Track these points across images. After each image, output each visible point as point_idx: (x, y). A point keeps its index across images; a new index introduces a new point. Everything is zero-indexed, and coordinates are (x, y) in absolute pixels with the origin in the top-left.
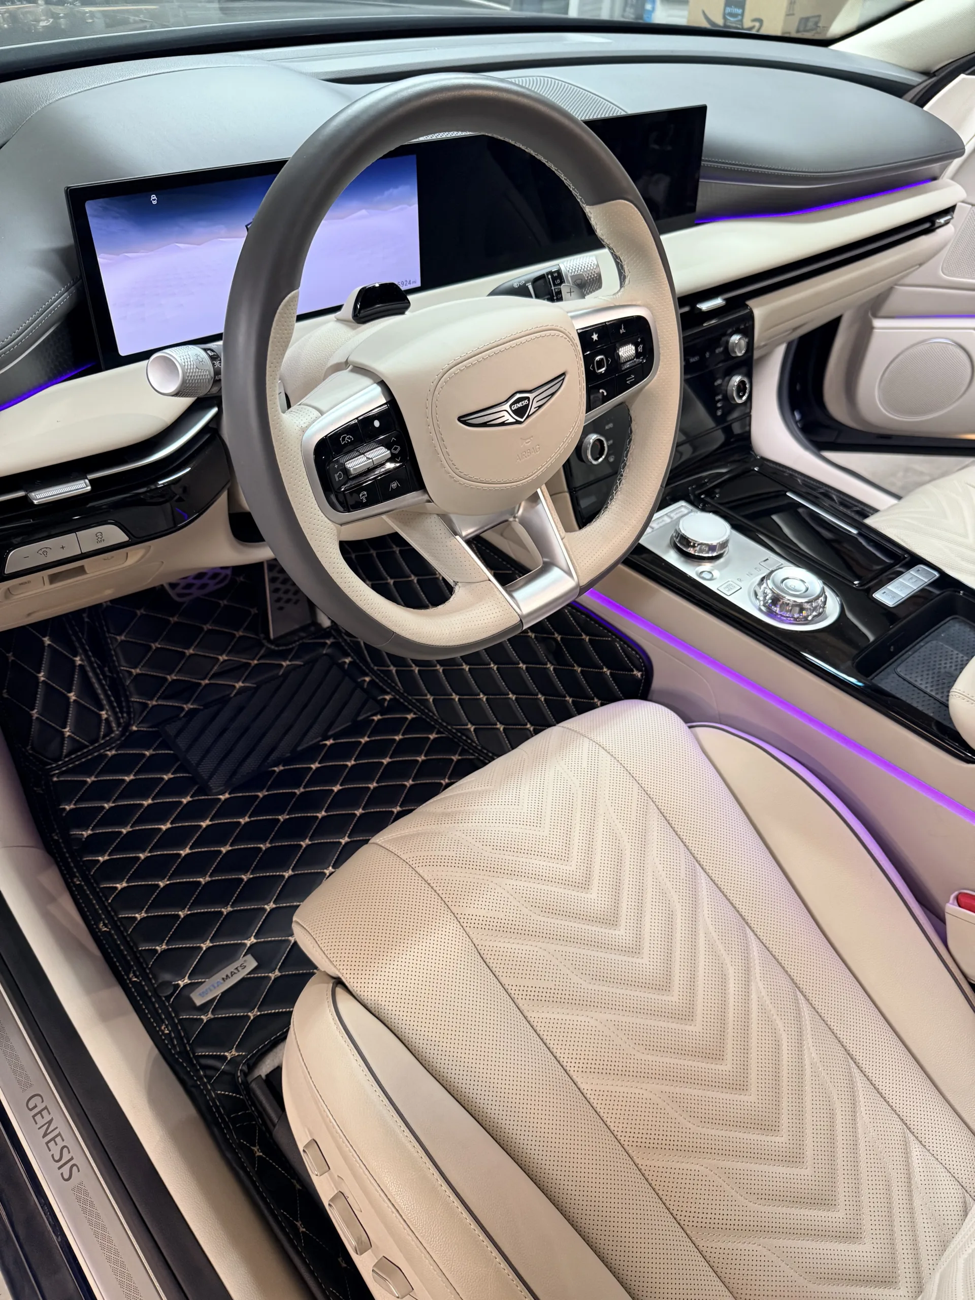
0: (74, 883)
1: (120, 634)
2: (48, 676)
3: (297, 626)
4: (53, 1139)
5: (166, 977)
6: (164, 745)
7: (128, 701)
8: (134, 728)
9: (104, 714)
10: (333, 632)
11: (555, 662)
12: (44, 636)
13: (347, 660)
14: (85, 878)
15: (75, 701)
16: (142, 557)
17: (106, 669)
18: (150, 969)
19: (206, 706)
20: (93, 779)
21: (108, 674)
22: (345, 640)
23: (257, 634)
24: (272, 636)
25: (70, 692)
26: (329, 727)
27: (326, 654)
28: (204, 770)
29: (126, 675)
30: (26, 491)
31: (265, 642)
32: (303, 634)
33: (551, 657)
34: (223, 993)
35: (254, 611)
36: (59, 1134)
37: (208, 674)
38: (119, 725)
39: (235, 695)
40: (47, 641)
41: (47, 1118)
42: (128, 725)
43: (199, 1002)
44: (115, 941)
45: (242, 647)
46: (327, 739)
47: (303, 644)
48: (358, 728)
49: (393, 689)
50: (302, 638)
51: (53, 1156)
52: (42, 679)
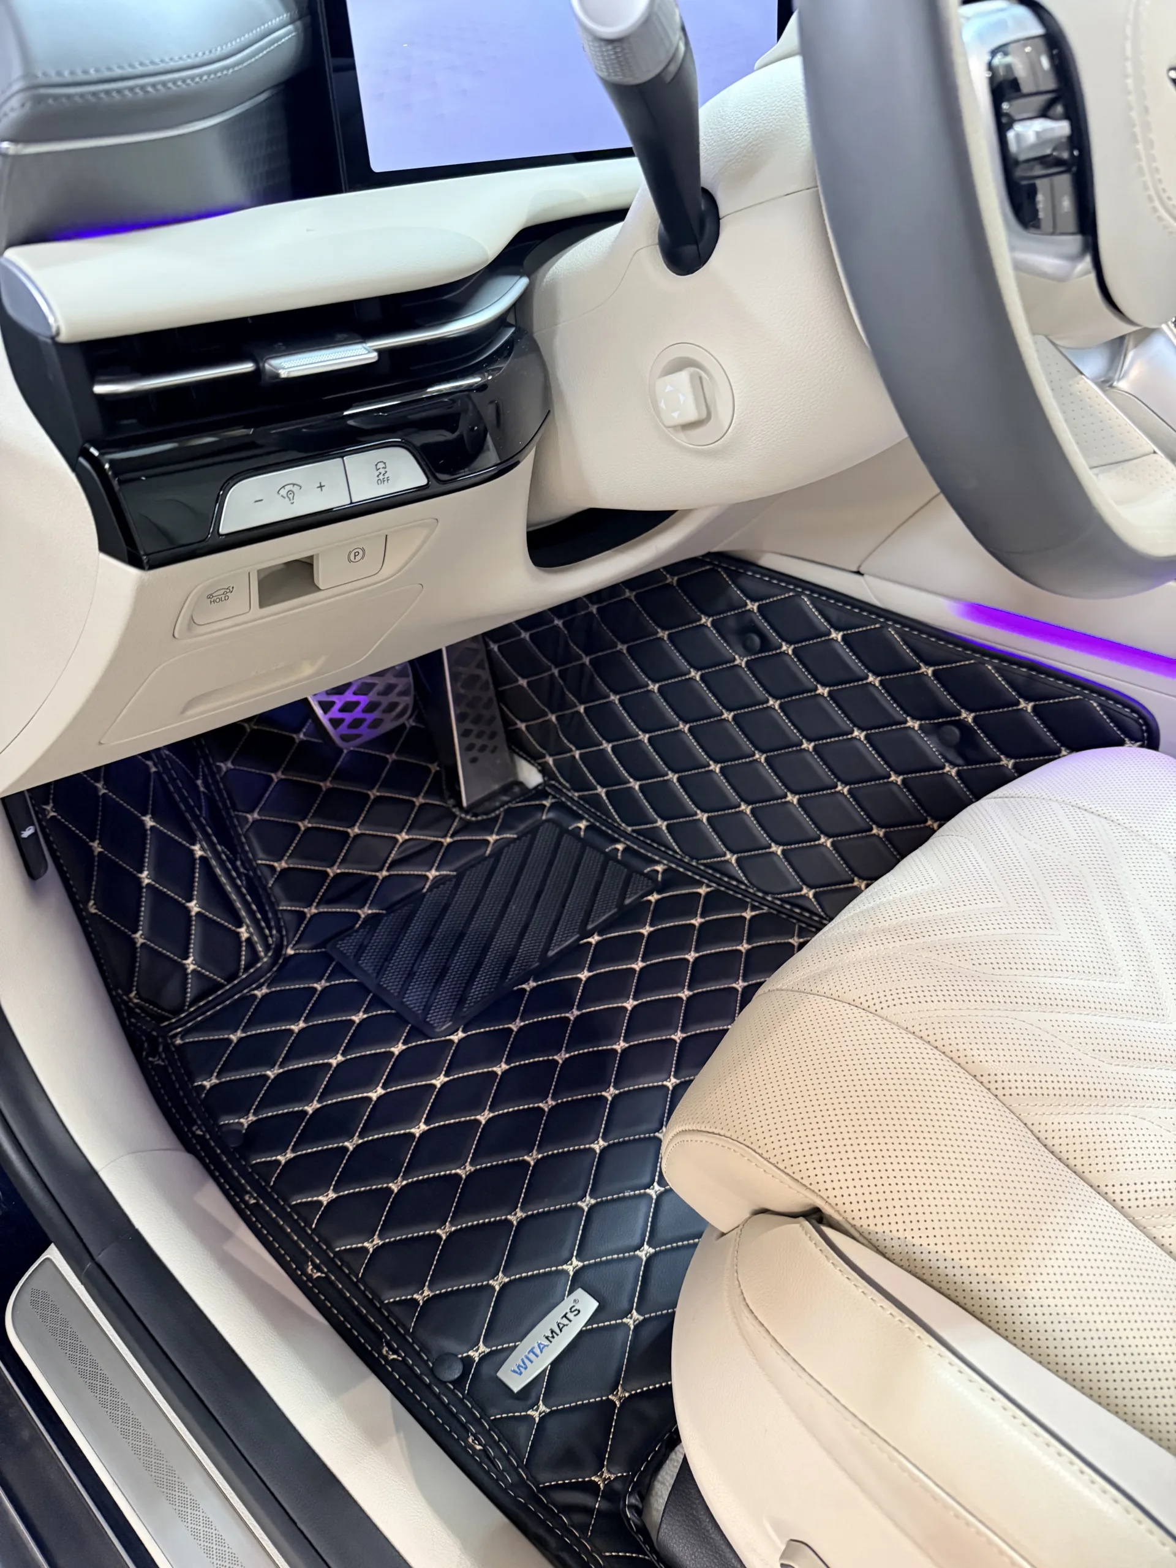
0: (246, 1203)
1: (251, 811)
2: (156, 875)
3: (496, 787)
5: (449, 1345)
6: (341, 970)
7: (275, 912)
8: (290, 952)
9: (244, 933)
10: (549, 790)
12: (145, 814)
13: (583, 825)
14: (262, 1192)
15: (198, 914)
16: (424, 543)
17: (239, 863)
18: (412, 1335)
19: (390, 909)
20: (239, 1034)
21: (242, 870)
22: (571, 799)
23: (443, 799)
24: (465, 804)
25: (190, 900)
26: (585, 922)
27: (547, 821)
28: (413, 999)
29: (267, 871)
30: (255, 360)
31: (456, 811)
32: (505, 798)
33: (951, 755)
34: (553, 1364)
35: (434, 768)
37: (385, 862)
38: (267, 947)
39: (430, 889)
40: (149, 822)
42: (279, 948)
43: (516, 1385)
44: (340, 1292)
45: (424, 819)
46: (591, 935)
47: (509, 808)
48: (632, 914)
49: (664, 855)
50: (507, 803)
52: (147, 881)
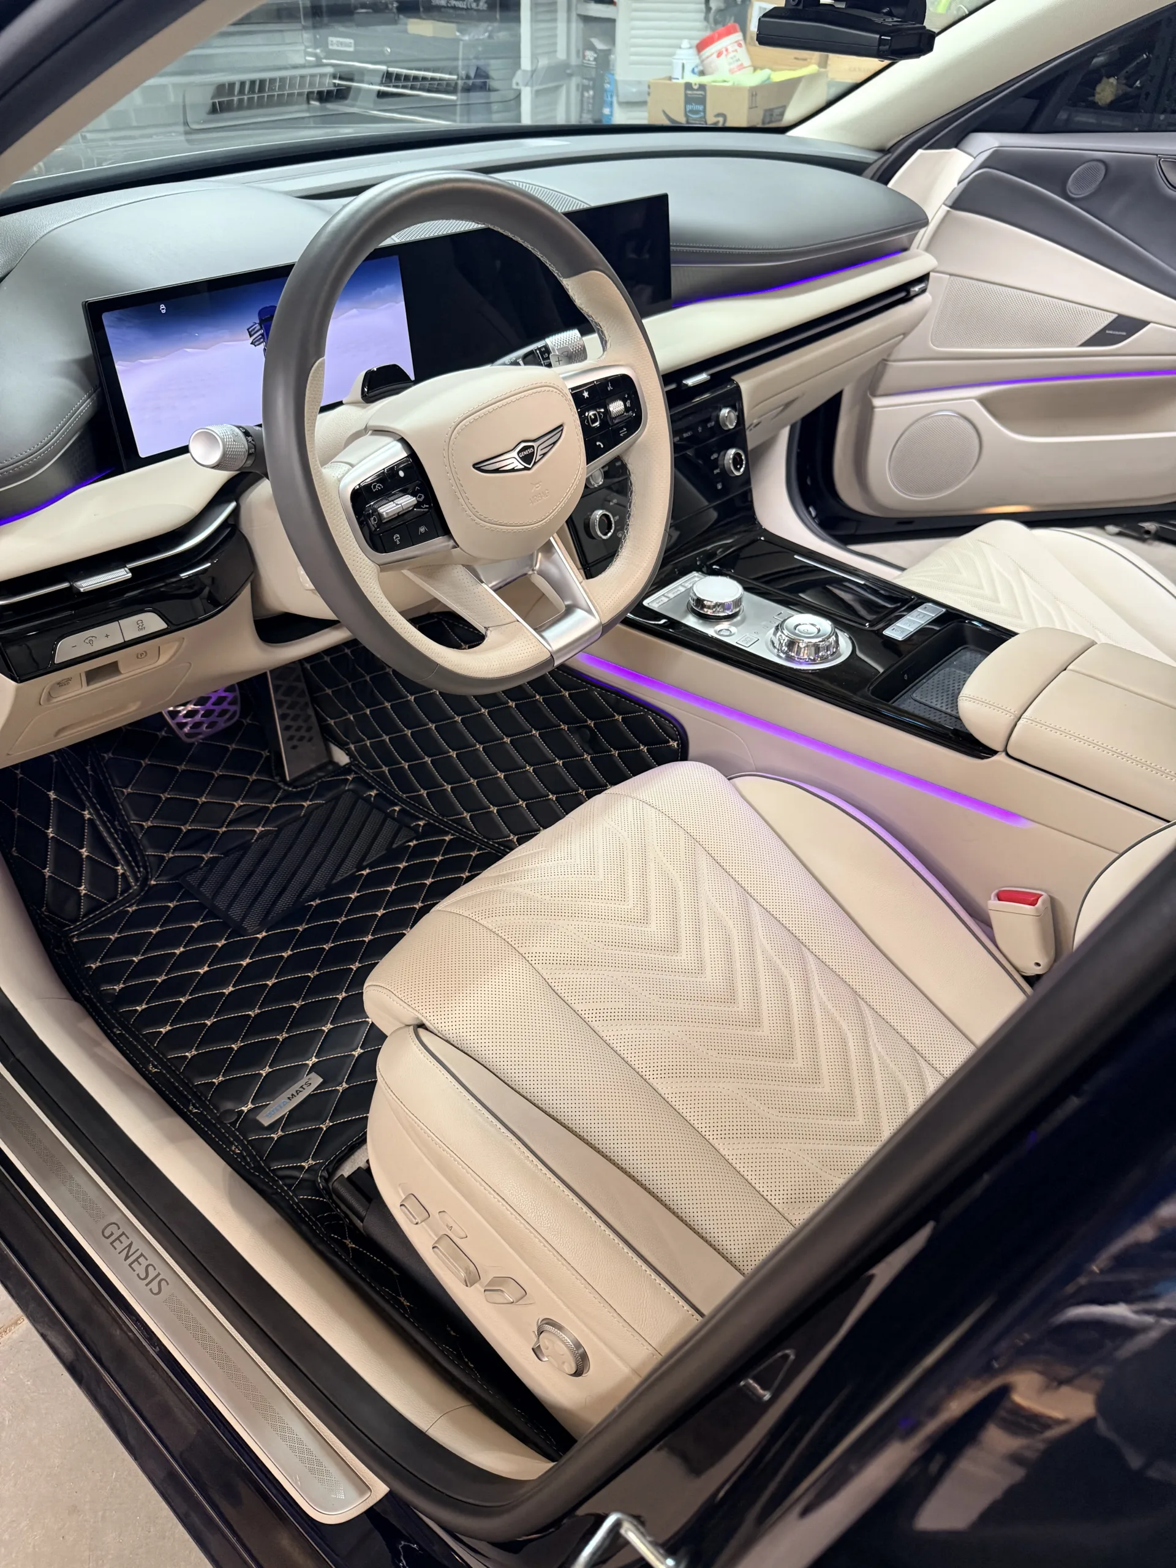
0: (115, 1034)
1: (126, 787)
2: (56, 832)
3: (313, 766)
4: (136, 1260)
5: (229, 1105)
6: (187, 895)
7: (143, 856)
8: (153, 882)
9: (120, 870)
10: (353, 768)
11: (591, 752)
12: (50, 791)
13: (373, 793)
14: (124, 1027)
15: (87, 856)
16: (177, 651)
17: (116, 823)
18: (209, 1101)
19: (226, 854)
20: (116, 935)
21: (119, 828)
22: (368, 774)
23: (272, 777)
24: (288, 779)
25: (82, 848)
26: (363, 859)
27: (348, 790)
28: (236, 913)
29: (136, 827)
30: (69, 582)
31: (281, 784)
32: (320, 774)
33: (587, 747)
34: (290, 1111)
35: (265, 753)
36: (142, 1255)
37: (225, 821)
38: (136, 879)
39: (256, 841)
40: (52, 795)
41: (126, 1242)
42: (146, 880)
43: (266, 1122)
44: (169, 1080)
45: (256, 791)
46: (364, 869)
47: (322, 782)
48: (393, 855)
49: (427, 814)
50: (320, 778)
51: (138, 1275)
52: (51, 835)
